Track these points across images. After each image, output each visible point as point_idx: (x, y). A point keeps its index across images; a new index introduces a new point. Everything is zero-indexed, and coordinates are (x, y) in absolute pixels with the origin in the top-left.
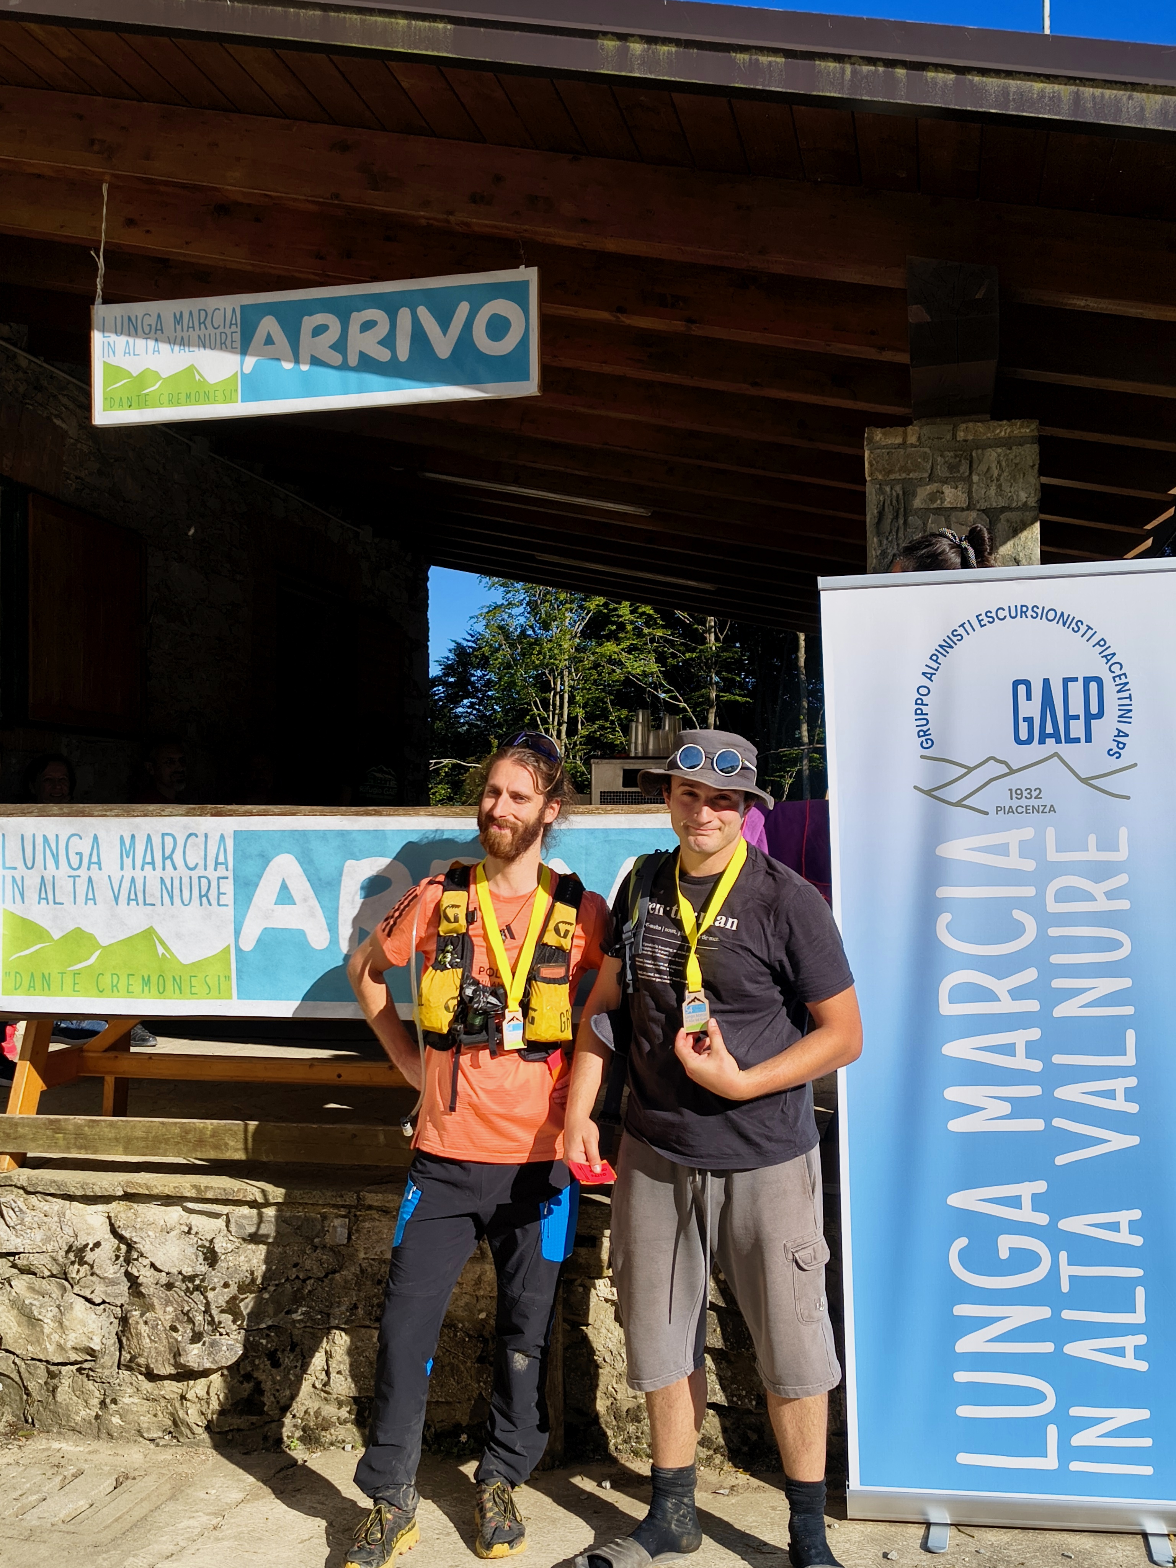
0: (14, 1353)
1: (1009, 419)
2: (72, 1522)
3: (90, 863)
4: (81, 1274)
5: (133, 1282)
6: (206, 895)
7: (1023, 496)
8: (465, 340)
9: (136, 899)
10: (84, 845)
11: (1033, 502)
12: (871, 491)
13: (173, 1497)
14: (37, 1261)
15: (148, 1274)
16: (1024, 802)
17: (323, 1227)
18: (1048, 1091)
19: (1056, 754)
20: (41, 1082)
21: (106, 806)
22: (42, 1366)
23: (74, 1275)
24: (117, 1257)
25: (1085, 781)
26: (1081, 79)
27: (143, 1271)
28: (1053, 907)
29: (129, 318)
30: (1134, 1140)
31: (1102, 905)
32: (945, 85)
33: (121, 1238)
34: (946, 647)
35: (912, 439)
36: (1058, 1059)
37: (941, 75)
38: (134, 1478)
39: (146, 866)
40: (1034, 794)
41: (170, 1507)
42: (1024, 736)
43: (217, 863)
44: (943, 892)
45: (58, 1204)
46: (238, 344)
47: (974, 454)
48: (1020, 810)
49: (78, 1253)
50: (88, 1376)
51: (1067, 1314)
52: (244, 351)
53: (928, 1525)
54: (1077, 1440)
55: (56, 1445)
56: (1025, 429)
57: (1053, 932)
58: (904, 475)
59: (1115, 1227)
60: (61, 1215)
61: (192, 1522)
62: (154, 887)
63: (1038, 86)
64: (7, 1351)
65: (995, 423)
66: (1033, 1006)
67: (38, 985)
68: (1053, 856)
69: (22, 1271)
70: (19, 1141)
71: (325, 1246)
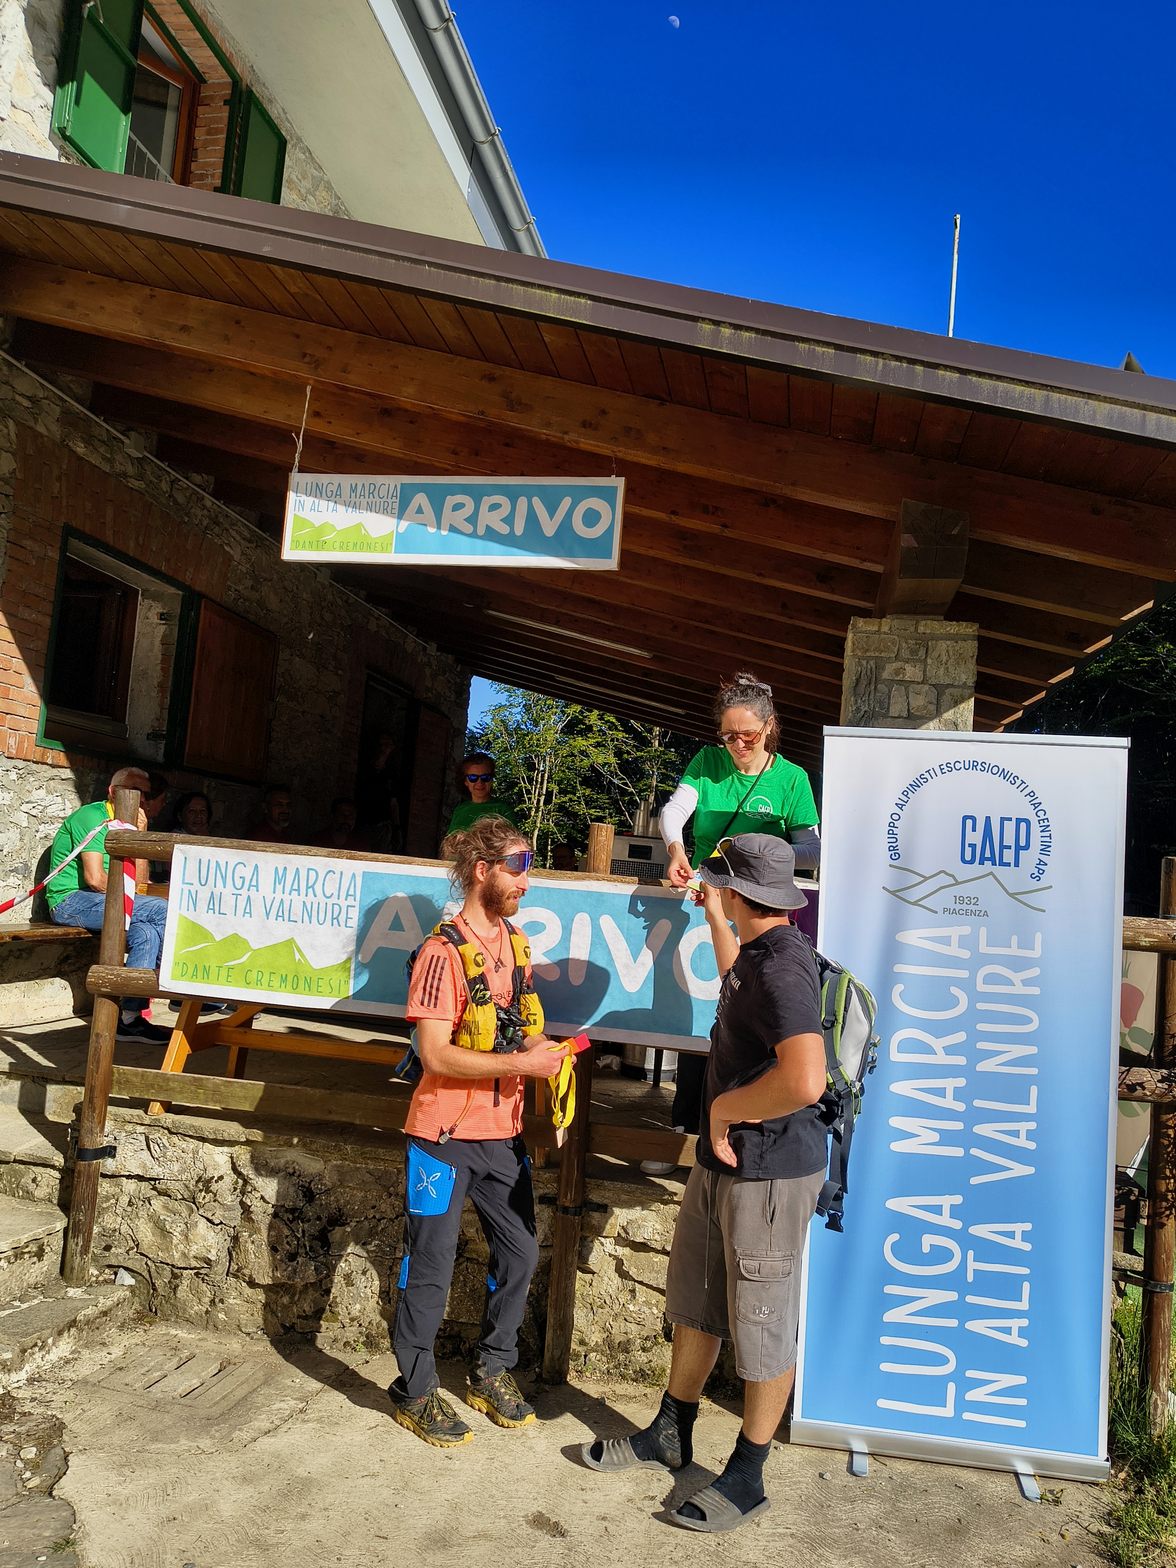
0: (147, 1257)
1: (957, 621)
2: (188, 1397)
3: (250, 885)
4: (207, 1200)
5: (246, 1209)
6: (337, 918)
7: (963, 678)
8: (566, 524)
9: (283, 916)
10: (247, 872)
11: (969, 683)
12: (849, 661)
13: (266, 1383)
14: (173, 1186)
15: (259, 1204)
16: (965, 907)
18: (969, 1126)
19: (991, 873)
20: (189, 1047)
21: (266, 844)
22: (168, 1268)
23: (201, 1200)
24: (235, 1189)
25: (1012, 895)
27: (255, 1202)
28: (981, 987)
29: (317, 484)
30: (1031, 1170)
31: (1019, 989)
32: (951, 381)
33: (239, 1174)
34: (915, 786)
35: (885, 628)
36: (977, 1103)
37: (948, 373)
38: (235, 1364)
39: (293, 892)
40: (973, 901)
41: (264, 1390)
42: (968, 857)
43: (348, 895)
44: (899, 968)
45: (193, 1144)
46: (396, 511)
47: (930, 644)
48: (961, 912)
49: (206, 1183)
50: (203, 1279)
51: (970, 1299)
52: (400, 517)
53: (851, 1453)
54: (971, 1396)
55: (173, 1332)
56: (969, 629)
57: (980, 1006)
58: (876, 654)
59: (1011, 1235)
60: (195, 1152)
61: (282, 1405)
62: (297, 908)
63: (1019, 388)
64: (142, 1254)
65: (947, 623)
66: (961, 1060)
67: (200, 974)
68: (983, 949)
69: (160, 1194)
70: (169, 1092)
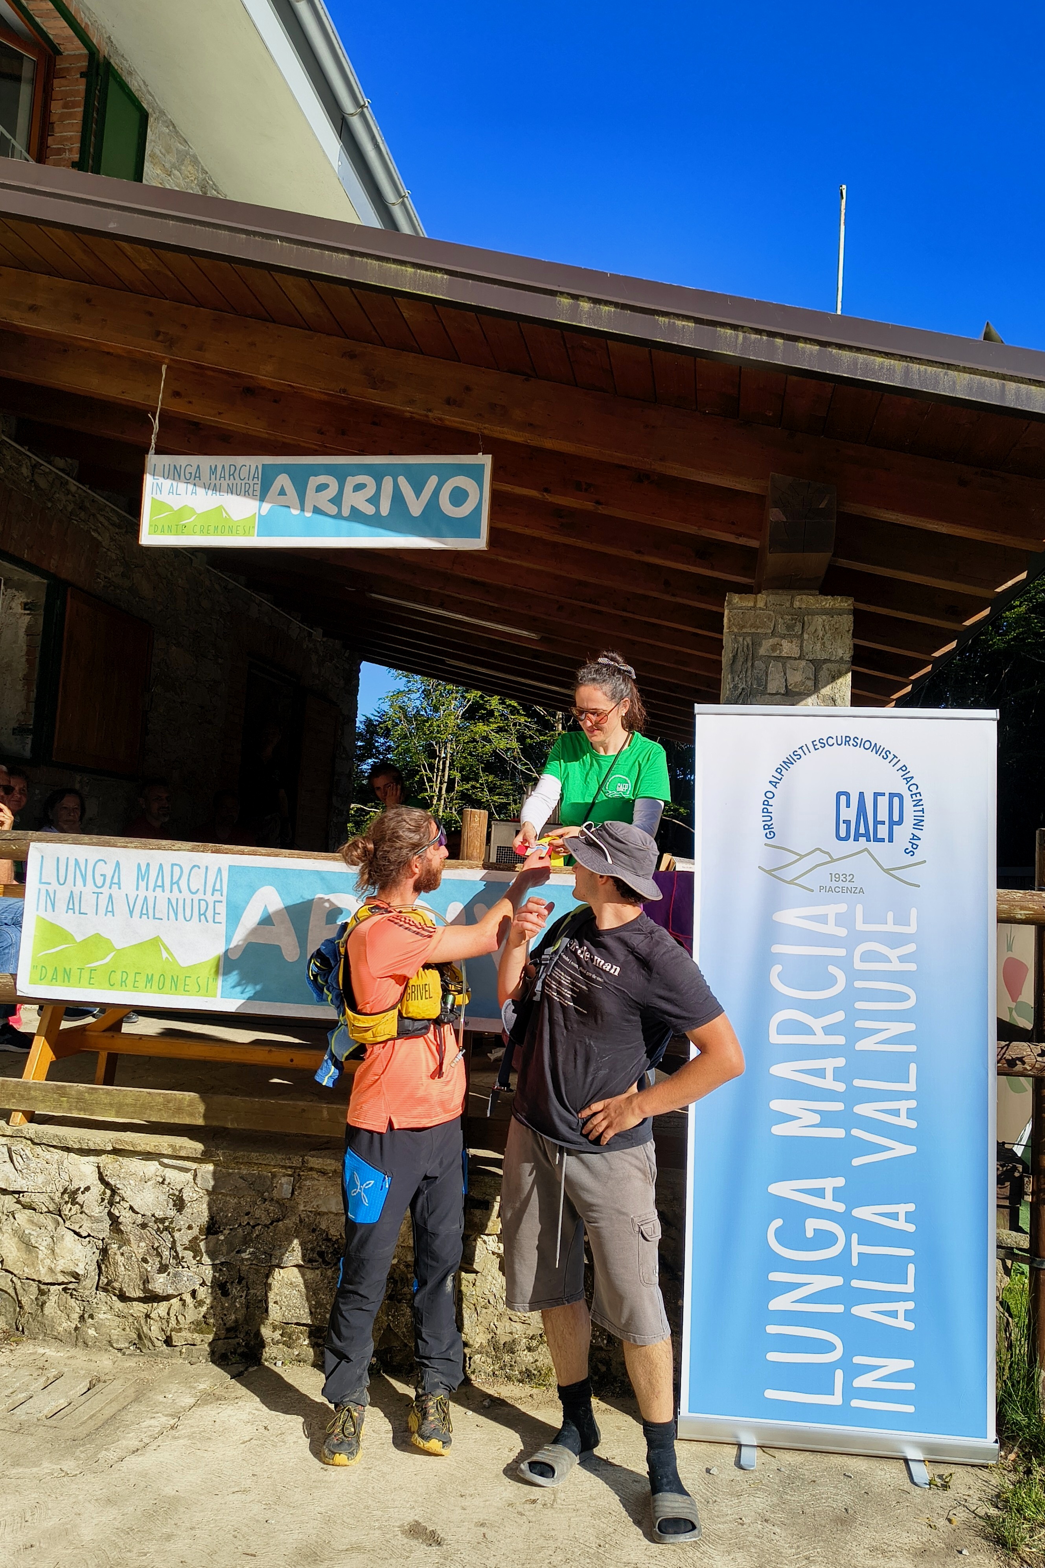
0: (12, 1273)
1: (832, 596)
2: (54, 1417)
3: (112, 883)
4: (73, 1212)
5: (114, 1220)
6: (204, 914)
7: (840, 652)
8: (433, 502)
9: (147, 914)
10: (108, 870)
11: (847, 657)
12: (727, 639)
13: (136, 1400)
14: (39, 1200)
15: (127, 1215)
16: (841, 884)
17: (272, 1183)
18: (849, 1107)
19: (866, 850)
20: (52, 1053)
21: (127, 839)
22: (35, 1284)
23: (67, 1213)
24: (103, 1200)
25: (887, 871)
26: (911, 358)
27: (123, 1213)
28: (858, 965)
29: (175, 467)
30: (912, 1149)
31: (896, 966)
32: (811, 354)
33: (107, 1184)
34: (788, 763)
35: (761, 604)
36: (857, 1083)
37: (808, 346)
38: (105, 1382)
39: (157, 889)
40: (849, 878)
41: (135, 1408)
42: (843, 834)
43: (214, 890)
44: (777, 949)
45: (58, 1154)
46: (258, 493)
47: (806, 619)
48: (837, 890)
49: (72, 1195)
50: (71, 1295)
51: (855, 1283)
52: (262, 499)
53: (740, 1446)
54: (859, 1382)
55: (41, 1350)
56: (844, 603)
57: (858, 984)
58: (753, 630)
59: (894, 1216)
60: (60, 1163)
61: (153, 1422)
63: (879, 360)
64: (7, 1271)
65: (823, 597)
66: (840, 1040)
67: (60, 978)
68: (860, 926)
69: (24, 1207)
70: (30, 1102)
71: (272, 1199)
